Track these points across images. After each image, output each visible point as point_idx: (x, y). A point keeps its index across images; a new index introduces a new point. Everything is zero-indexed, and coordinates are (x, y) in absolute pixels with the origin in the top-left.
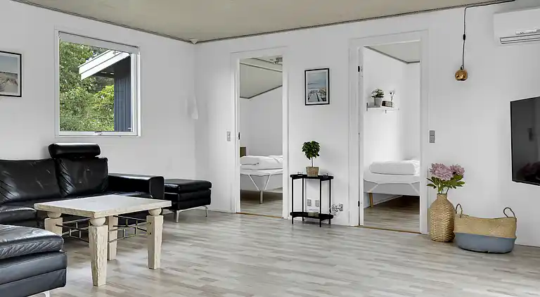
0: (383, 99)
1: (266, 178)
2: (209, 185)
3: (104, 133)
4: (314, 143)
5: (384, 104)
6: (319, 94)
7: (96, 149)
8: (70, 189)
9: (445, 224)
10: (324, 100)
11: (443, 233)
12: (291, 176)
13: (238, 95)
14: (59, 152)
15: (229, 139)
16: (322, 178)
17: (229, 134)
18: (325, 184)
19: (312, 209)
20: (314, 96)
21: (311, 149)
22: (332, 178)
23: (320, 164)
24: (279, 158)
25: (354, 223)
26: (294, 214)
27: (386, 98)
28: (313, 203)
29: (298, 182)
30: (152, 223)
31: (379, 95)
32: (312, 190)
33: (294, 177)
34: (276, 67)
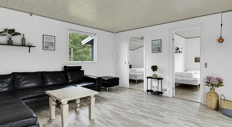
0: (179, 50)
1: (138, 76)
2: (118, 79)
3: (84, 62)
4: (155, 66)
5: (179, 52)
6: (157, 49)
7: (80, 67)
8: (70, 81)
9: (214, 102)
10: (159, 51)
11: (214, 106)
12: (147, 77)
13: (128, 49)
14: (67, 68)
15: (125, 64)
16: (159, 79)
17: (125, 62)
18: (160, 81)
19: (155, 90)
20: (155, 49)
21: (154, 68)
22: (163, 79)
23: (158, 73)
24: (142, 69)
25: (171, 96)
26: (148, 91)
27: (180, 50)
28: (155, 87)
29: (149, 79)
30: (90, 101)
31: (178, 49)
32: (155, 83)
33: (148, 78)
34: (141, 41)
